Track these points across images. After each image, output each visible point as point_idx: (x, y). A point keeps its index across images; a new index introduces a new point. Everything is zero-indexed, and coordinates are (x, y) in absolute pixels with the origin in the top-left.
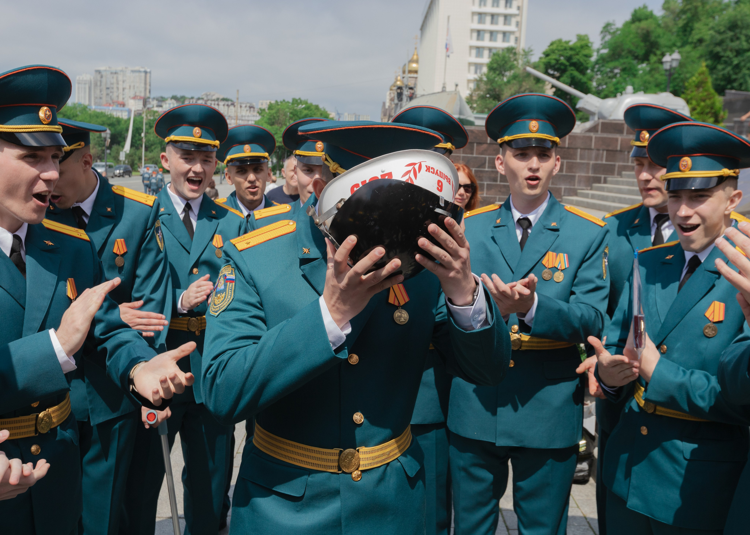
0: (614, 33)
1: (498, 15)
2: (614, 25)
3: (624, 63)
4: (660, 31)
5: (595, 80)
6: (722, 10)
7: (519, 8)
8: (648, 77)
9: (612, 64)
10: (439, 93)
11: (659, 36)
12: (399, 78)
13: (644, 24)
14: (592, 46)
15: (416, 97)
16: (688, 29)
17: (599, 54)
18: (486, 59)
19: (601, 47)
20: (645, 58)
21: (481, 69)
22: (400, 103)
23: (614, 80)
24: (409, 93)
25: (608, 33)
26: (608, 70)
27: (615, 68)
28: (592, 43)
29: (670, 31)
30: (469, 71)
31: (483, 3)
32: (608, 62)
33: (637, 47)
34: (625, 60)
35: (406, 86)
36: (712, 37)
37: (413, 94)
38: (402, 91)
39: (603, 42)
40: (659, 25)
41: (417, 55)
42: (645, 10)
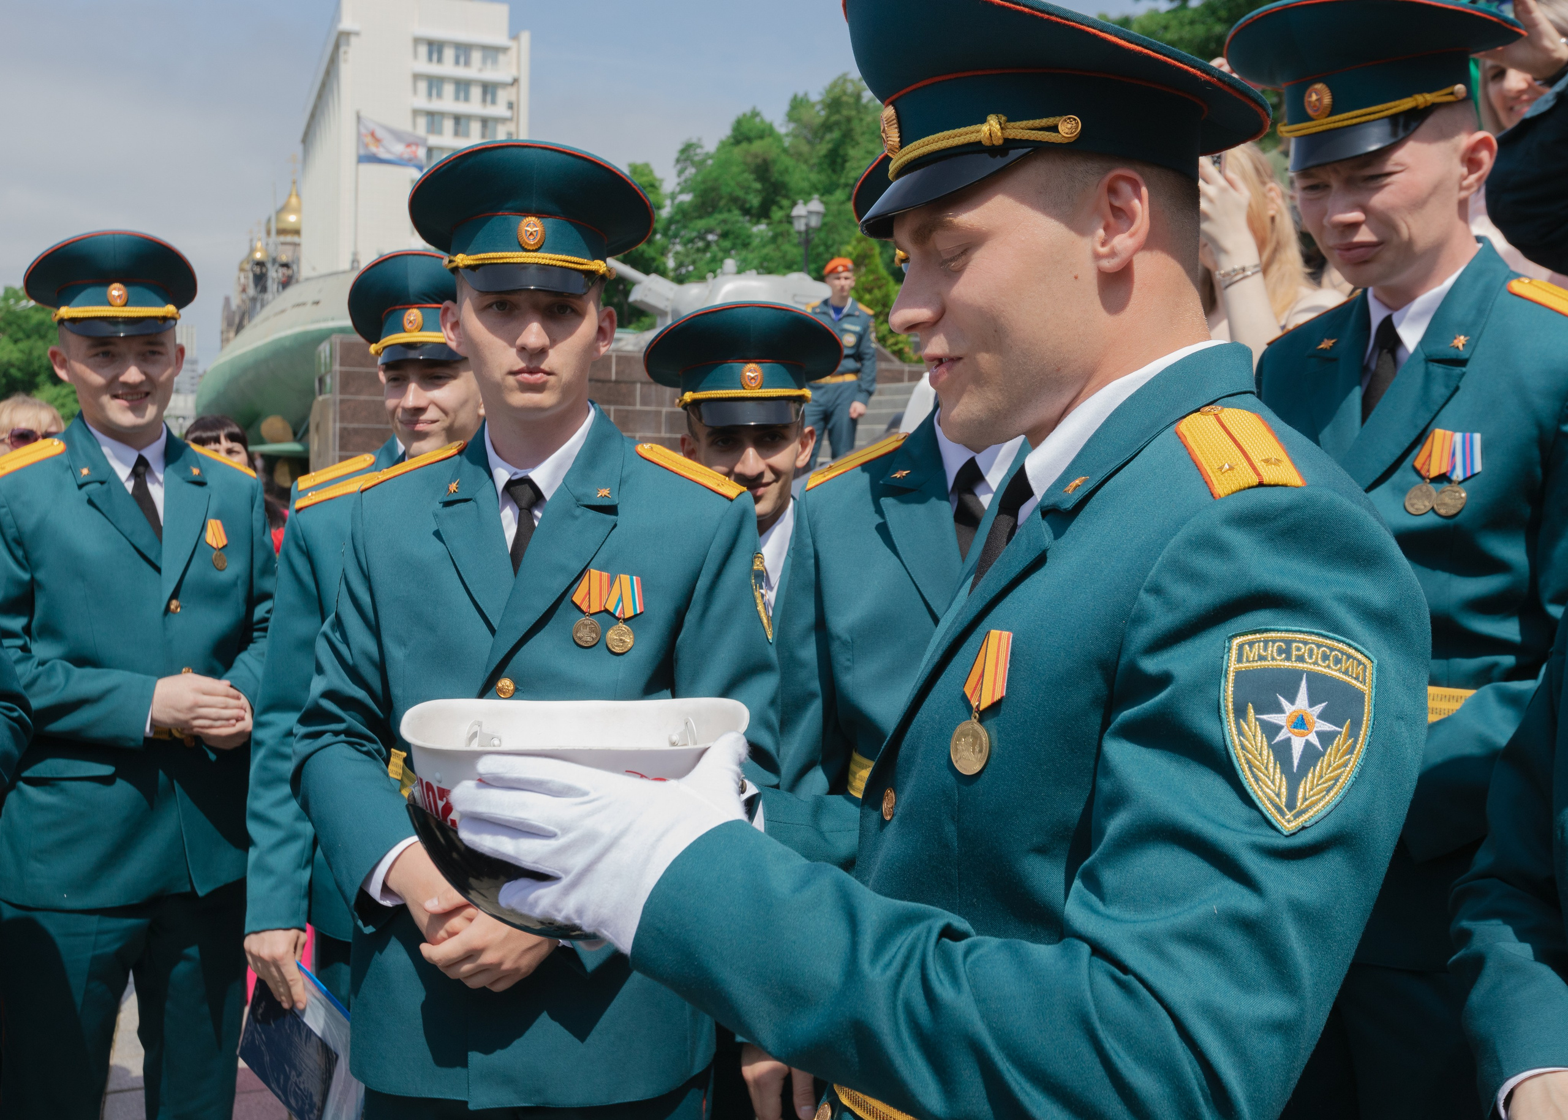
0: (703, 162)
1: (469, 117)
2: (701, 147)
3: (724, 221)
4: (787, 161)
5: (670, 255)
7: (510, 106)
8: (770, 250)
9: (701, 224)
10: (343, 272)
11: (786, 170)
12: (259, 245)
13: (757, 146)
14: (661, 185)
15: (297, 281)
16: (839, 160)
17: (677, 201)
19: (678, 189)
20: (763, 213)
22: (260, 296)
23: (708, 255)
24: (280, 275)
25: (689, 163)
26: (695, 234)
27: (710, 231)
28: (661, 181)
29: (806, 162)
31: (434, 92)
32: (692, 219)
33: (748, 191)
34: (725, 216)
35: (274, 261)
37: (290, 278)
38: (264, 270)
39: (683, 178)
40: (785, 151)
41: (298, 195)
42: (758, 120)
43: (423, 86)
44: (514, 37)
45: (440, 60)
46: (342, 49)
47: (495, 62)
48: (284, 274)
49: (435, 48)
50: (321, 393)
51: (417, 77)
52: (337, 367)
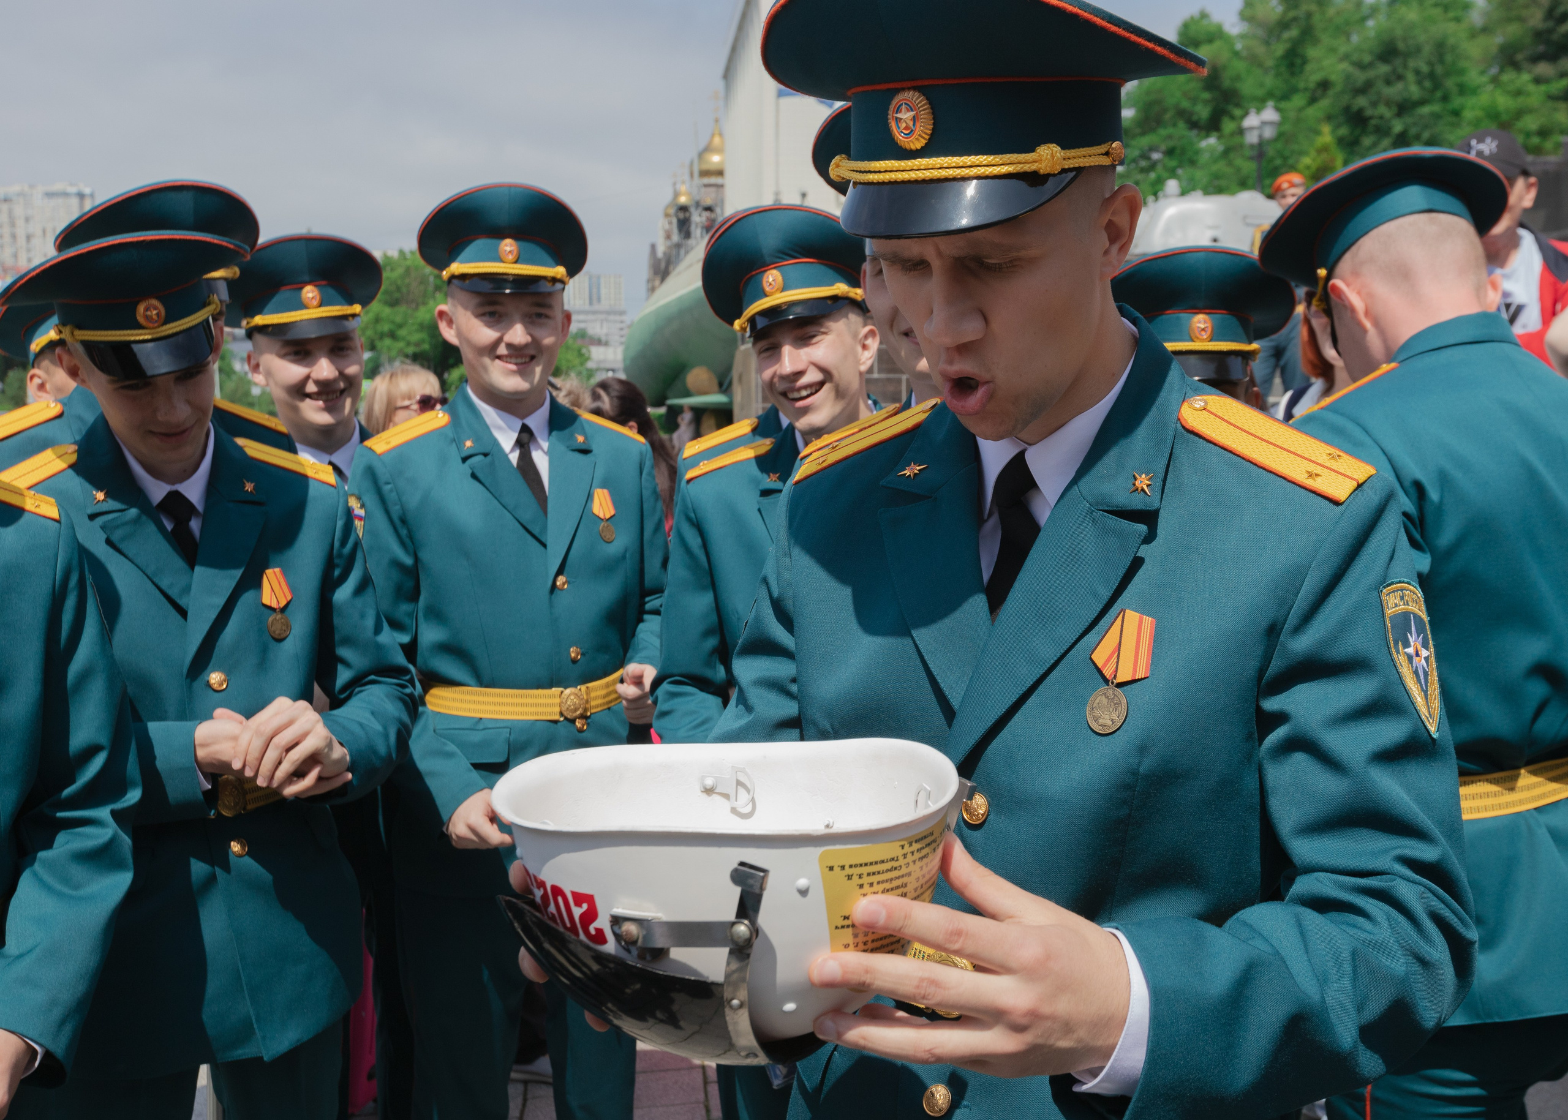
3: (1170, 137)
4: (1240, 66)
6: (1364, 19)
8: (1221, 166)
9: (1145, 141)
11: (1238, 78)
12: (683, 188)
16: (1298, 61)
20: (1213, 125)
22: (685, 242)
23: (1153, 176)
24: (704, 219)
26: (1136, 153)
27: (1153, 148)
29: (1260, 65)
32: (1134, 136)
33: (1194, 100)
34: (1170, 130)
35: (697, 204)
36: (1348, 77)
38: (687, 215)
40: (1236, 54)
41: (721, 135)
42: (1205, 22)
48: (708, 219)
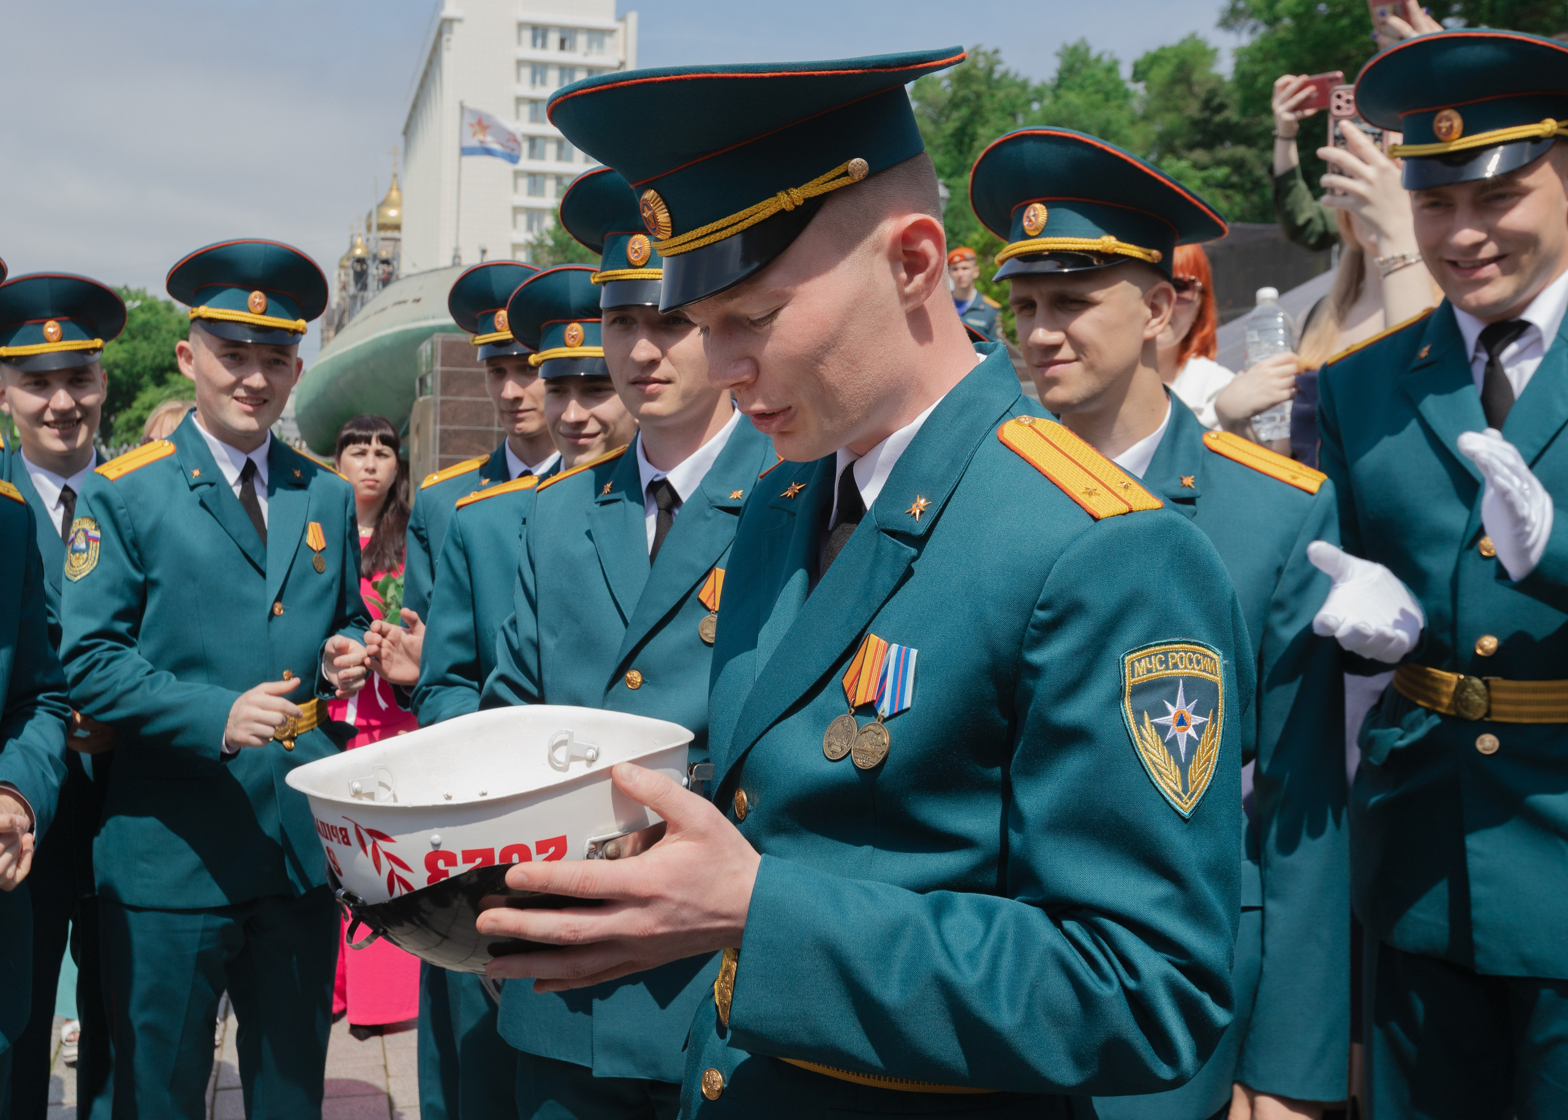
10: (445, 268)
12: (359, 241)
15: (398, 279)
16: (966, 140)
18: (551, 199)
21: (540, 221)
22: (361, 294)
24: (381, 272)
29: (932, 142)
30: (515, 224)
31: (538, 78)
35: (375, 257)
37: (390, 274)
38: (365, 267)
41: (399, 189)
43: (526, 72)
44: (621, 18)
45: (544, 45)
46: (445, 37)
47: (601, 45)
48: (384, 271)
49: (539, 32)
50: (421, 394)
51: (520, 63)
52: (438, 367)
